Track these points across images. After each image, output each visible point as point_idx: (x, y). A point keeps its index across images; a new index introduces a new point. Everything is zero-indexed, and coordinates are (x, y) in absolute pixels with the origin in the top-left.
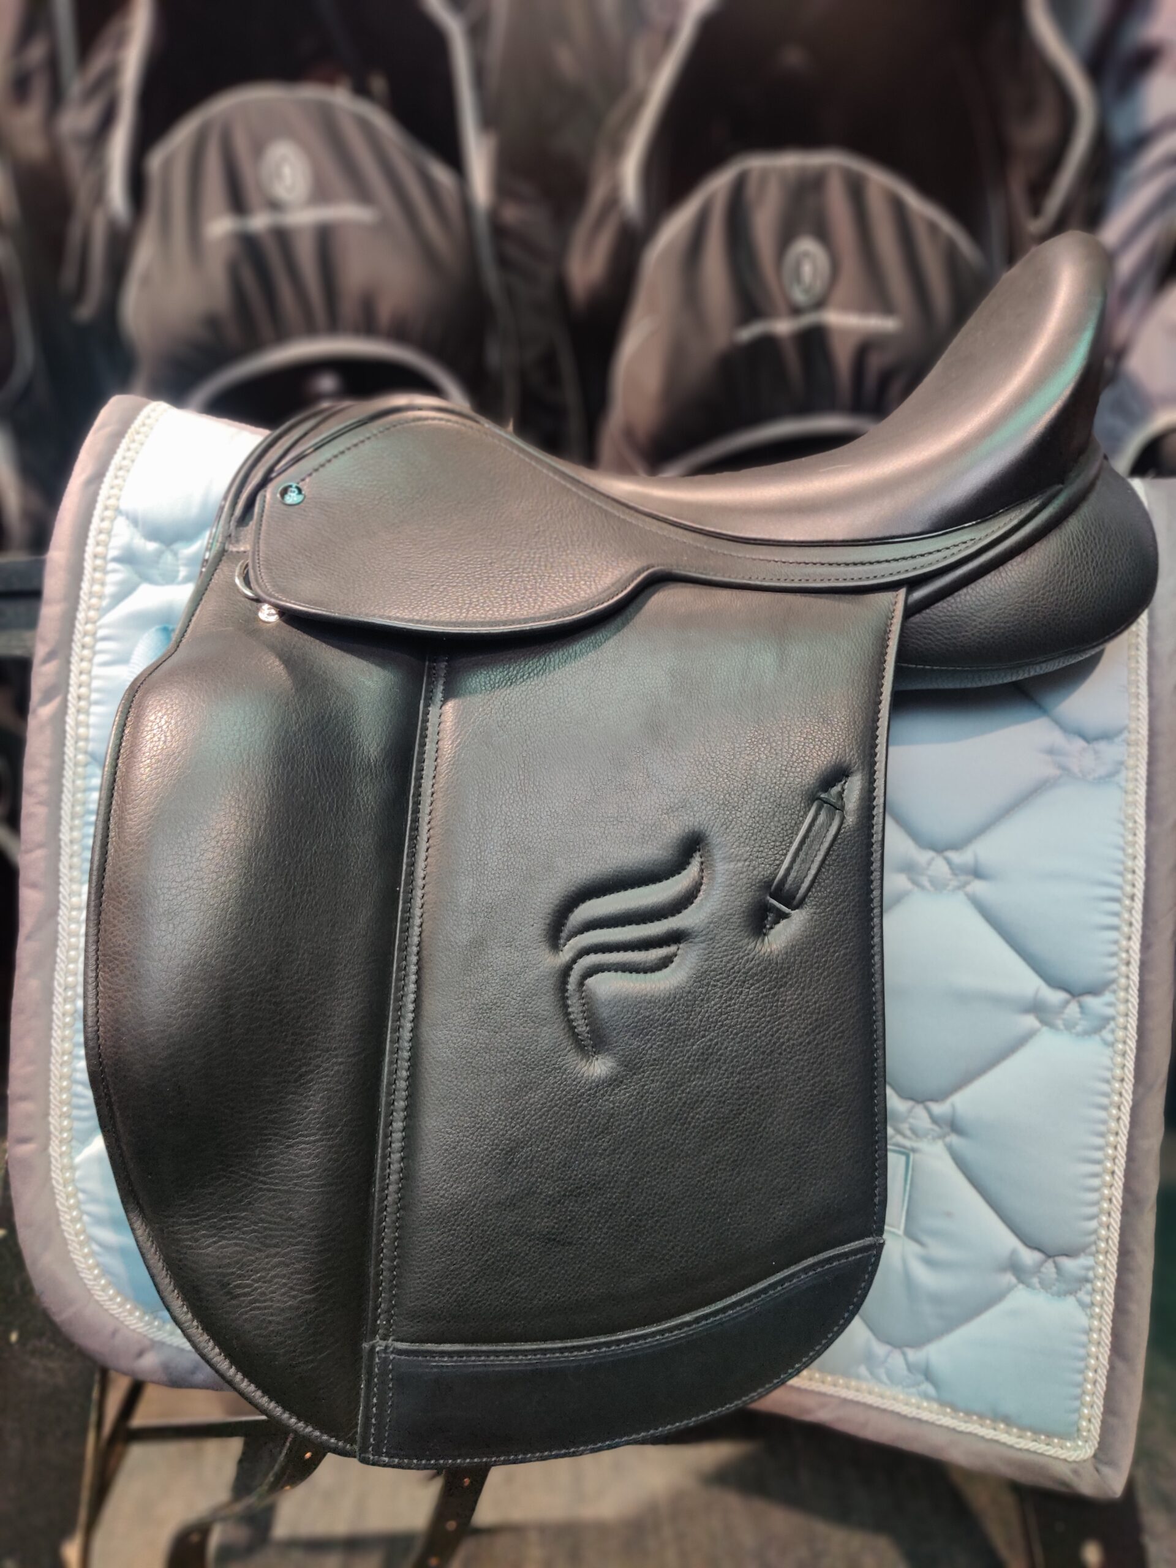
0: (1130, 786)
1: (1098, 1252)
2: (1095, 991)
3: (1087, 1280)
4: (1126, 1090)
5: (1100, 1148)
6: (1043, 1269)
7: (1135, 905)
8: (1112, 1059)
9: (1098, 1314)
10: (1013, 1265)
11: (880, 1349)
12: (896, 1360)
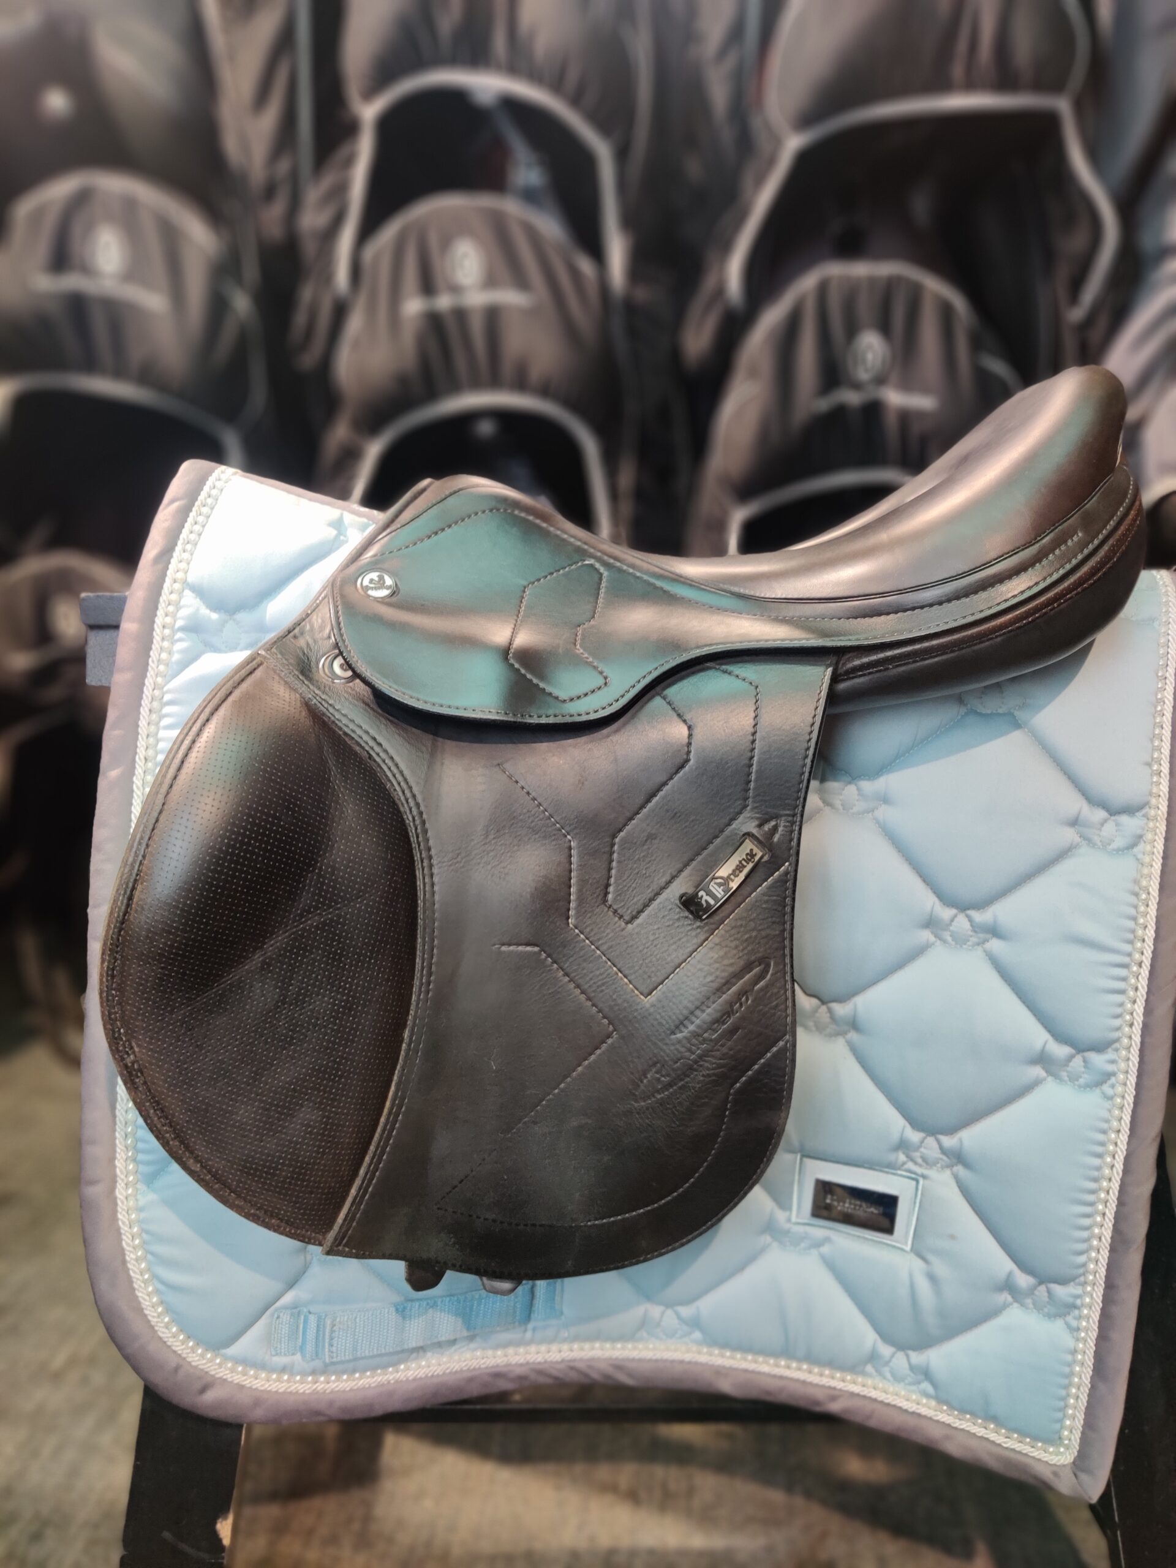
1: (1085, 1283)
2: (1100, 1047)
3: (1075, 1307)
4: (1122, 1141)
5: (1093, 1192)
6: (1036, 1292)
7: (1142, 971)
8: (1111, 1111)
9: (1083, 1338)
10: (1008, 1286)
11: (886, 1350)
12: (900, 1361)
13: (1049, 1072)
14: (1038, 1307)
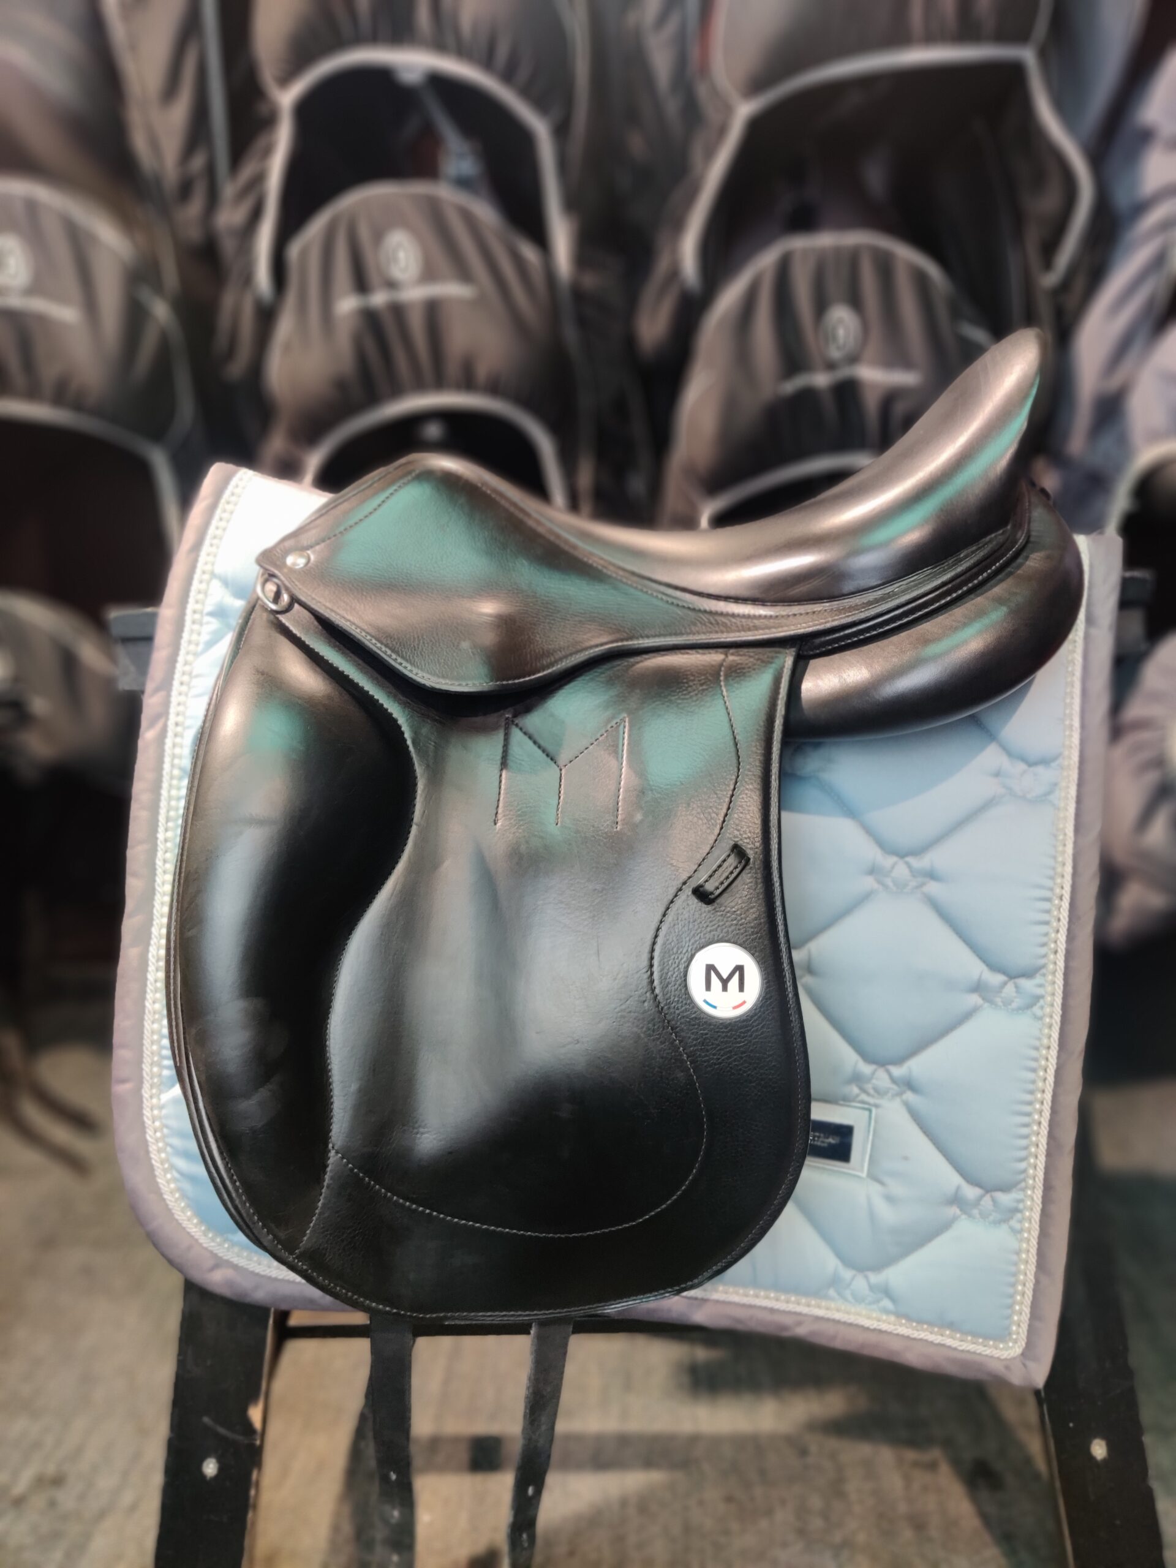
0: (1062, 805)
1: (1026, 1188)
2: (1029, 974)
4: (1052, 1056)
5: (1030, 1103)
6: (982, 1203)
7: (1063, 903)
8: (1041, 1030)
9: (1026, 1238)
10: (956, 1200)
11: (847, 1274)
12: (860, 1284)
13: (986, 1000)
14: (984, 1216)
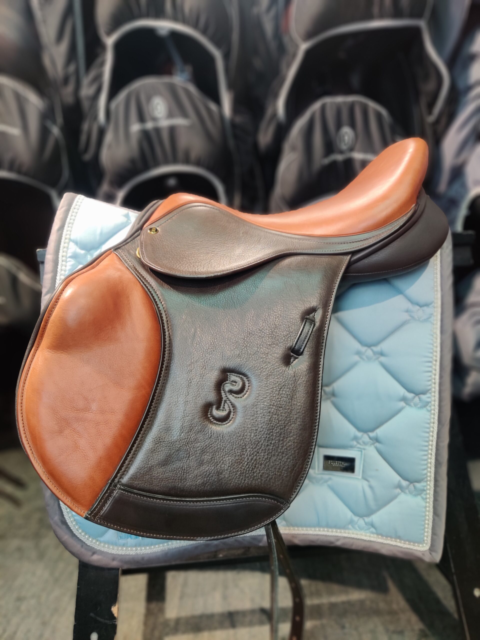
0: (435, 322)
1: (427, 481)
2: (424, 393)
3: (424, 490)
4: (435, 427)
5: (427, 446)
6: (410, 487)
7: (437, 363)
8: (430, 416)
9: (428, 502)
10: (399, 486)
11: (356, 519)
12: (361, 522)
13: (407, 404)
14: (410, 493)
